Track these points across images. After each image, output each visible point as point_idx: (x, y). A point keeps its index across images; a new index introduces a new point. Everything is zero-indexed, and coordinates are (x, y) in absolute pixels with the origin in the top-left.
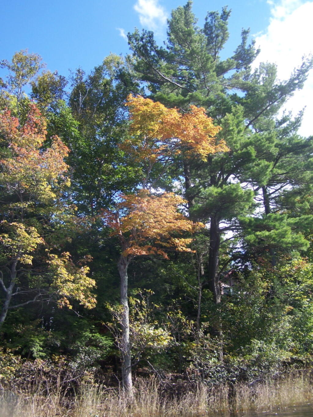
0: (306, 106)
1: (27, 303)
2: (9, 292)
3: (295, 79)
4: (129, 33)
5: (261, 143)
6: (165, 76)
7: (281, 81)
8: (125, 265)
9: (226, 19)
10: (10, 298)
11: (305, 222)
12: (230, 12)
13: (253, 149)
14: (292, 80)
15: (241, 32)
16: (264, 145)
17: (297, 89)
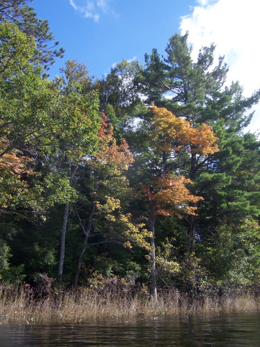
0: (255, 111)
1: (101, 242)
2: (87, 235)
3: (254, 97)
4: (146, 54)
5: (235, 145)
6: (165, 84)
7: (245, 98)
8: (153, 220)
9: (212, 51)
10: (87, 238)
11: (256, 197)
12: (215, 46)
13: (231, 149)
14: (252, 98)
15: (219, 57)
16: (237, 146)
17: (254, 103)
